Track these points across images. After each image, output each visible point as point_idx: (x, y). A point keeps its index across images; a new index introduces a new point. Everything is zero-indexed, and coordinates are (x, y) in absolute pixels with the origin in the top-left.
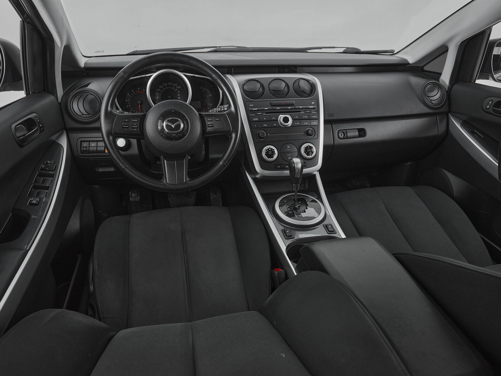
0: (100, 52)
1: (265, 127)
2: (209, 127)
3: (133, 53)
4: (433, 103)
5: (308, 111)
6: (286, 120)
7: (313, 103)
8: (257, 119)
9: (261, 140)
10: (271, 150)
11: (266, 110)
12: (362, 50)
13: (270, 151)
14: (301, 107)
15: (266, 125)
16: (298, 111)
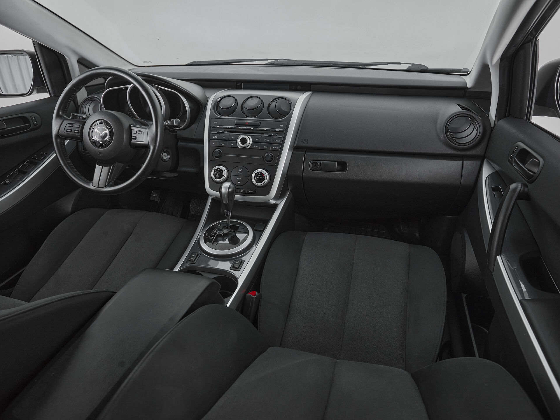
0: (147, 62)
1: (223, 147)
2: (133, 139)
3: (192, 63)
4: (457, 141)
5: (272, 134)
6: (244, 141)
7: (281, 126)
8: (216, 137)
9: (216, 159)
10: (220, 171)
11: (228, 128)
12: (431, 67)
13: (218, 171)
14: (265, 129)
15: (224, 144)
16: (262, 132)
